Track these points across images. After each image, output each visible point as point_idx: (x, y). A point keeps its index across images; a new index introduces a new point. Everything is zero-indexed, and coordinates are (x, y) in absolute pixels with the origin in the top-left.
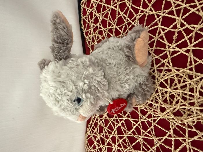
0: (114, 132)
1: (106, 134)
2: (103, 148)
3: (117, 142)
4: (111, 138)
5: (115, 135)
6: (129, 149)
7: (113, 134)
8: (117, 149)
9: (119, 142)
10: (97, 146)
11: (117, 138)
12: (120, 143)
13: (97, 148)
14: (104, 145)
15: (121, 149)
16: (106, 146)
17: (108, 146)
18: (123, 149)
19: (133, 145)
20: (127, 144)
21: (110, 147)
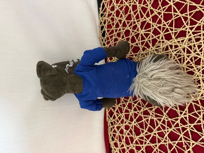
0: (129, 99)
1: (123, 103)
2: (121, 116)
3: (133, 107)
4: (128, 106)
5: (130, 102)
6: (144, 109)
7: (129, 102)
8: (133, 113)
9: (135, 106)
10: (116, 116)
11: (132, 103)
12: (135, 108)
13: (117, 118)
14: (122, 113)
15: (136, 112)
16: (124, 114)
17: (126, 113)
18: (138, 111)
19: (146, 105)
20: (141, 106)
21: (127, 113)
